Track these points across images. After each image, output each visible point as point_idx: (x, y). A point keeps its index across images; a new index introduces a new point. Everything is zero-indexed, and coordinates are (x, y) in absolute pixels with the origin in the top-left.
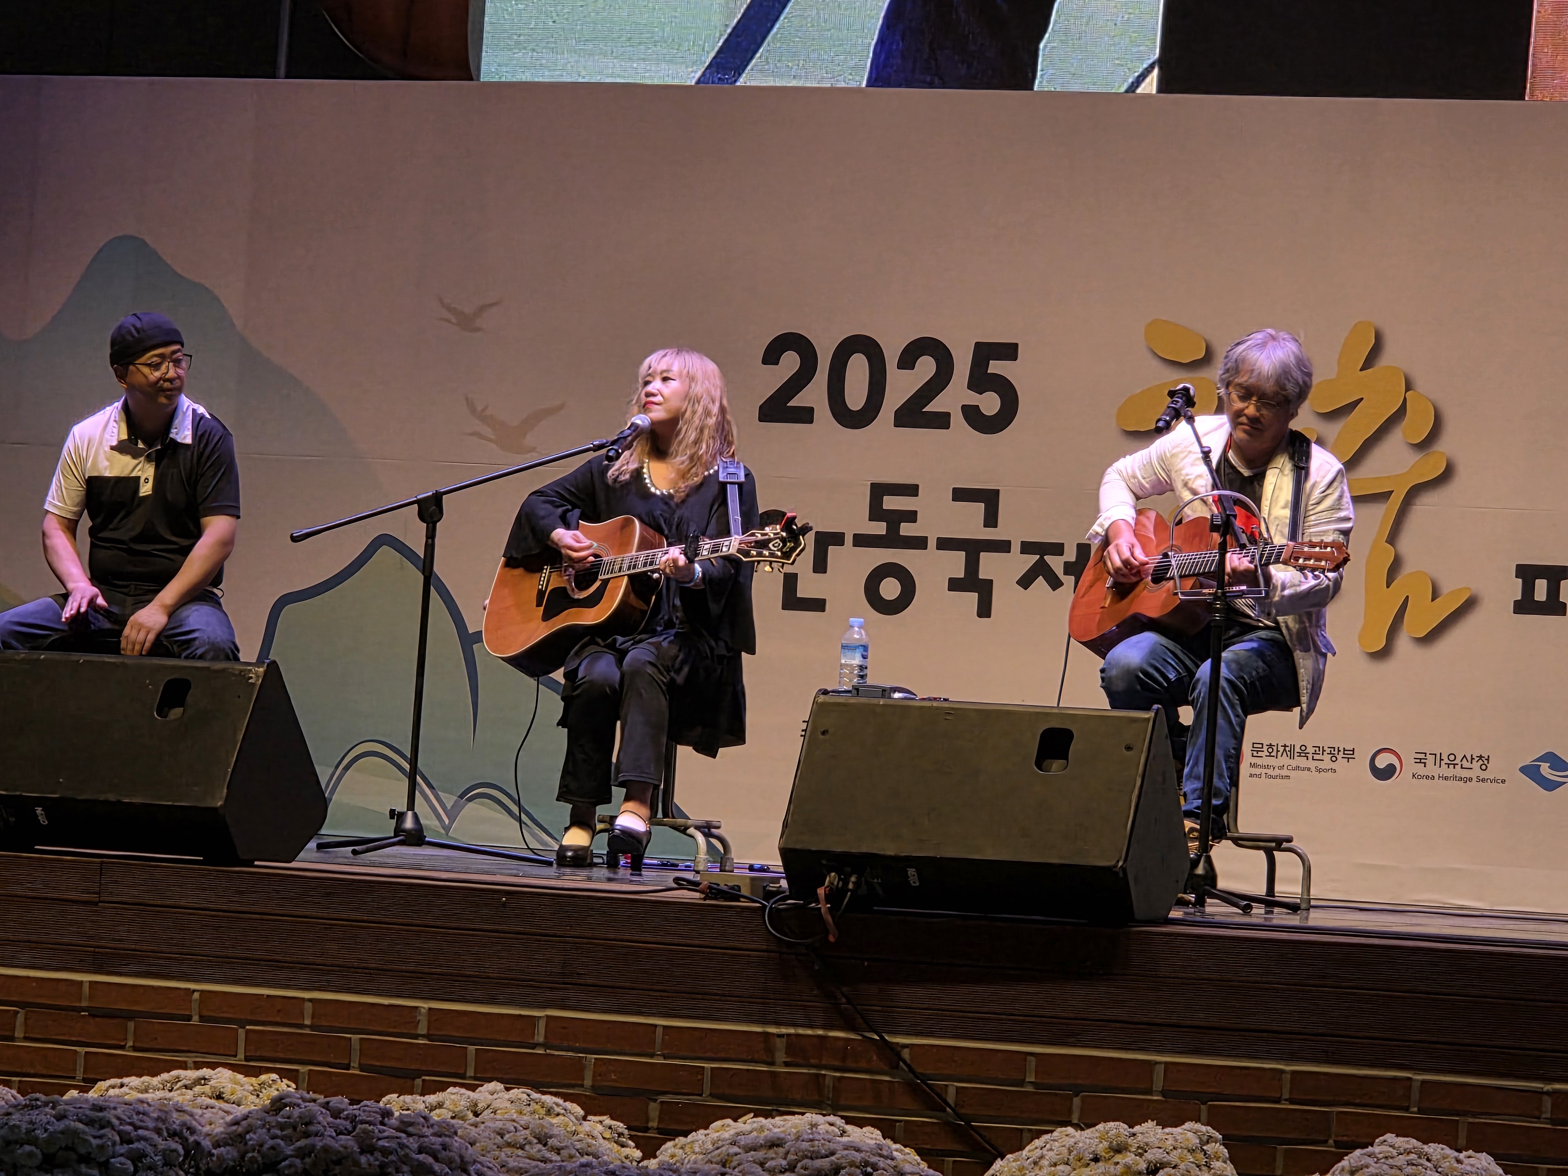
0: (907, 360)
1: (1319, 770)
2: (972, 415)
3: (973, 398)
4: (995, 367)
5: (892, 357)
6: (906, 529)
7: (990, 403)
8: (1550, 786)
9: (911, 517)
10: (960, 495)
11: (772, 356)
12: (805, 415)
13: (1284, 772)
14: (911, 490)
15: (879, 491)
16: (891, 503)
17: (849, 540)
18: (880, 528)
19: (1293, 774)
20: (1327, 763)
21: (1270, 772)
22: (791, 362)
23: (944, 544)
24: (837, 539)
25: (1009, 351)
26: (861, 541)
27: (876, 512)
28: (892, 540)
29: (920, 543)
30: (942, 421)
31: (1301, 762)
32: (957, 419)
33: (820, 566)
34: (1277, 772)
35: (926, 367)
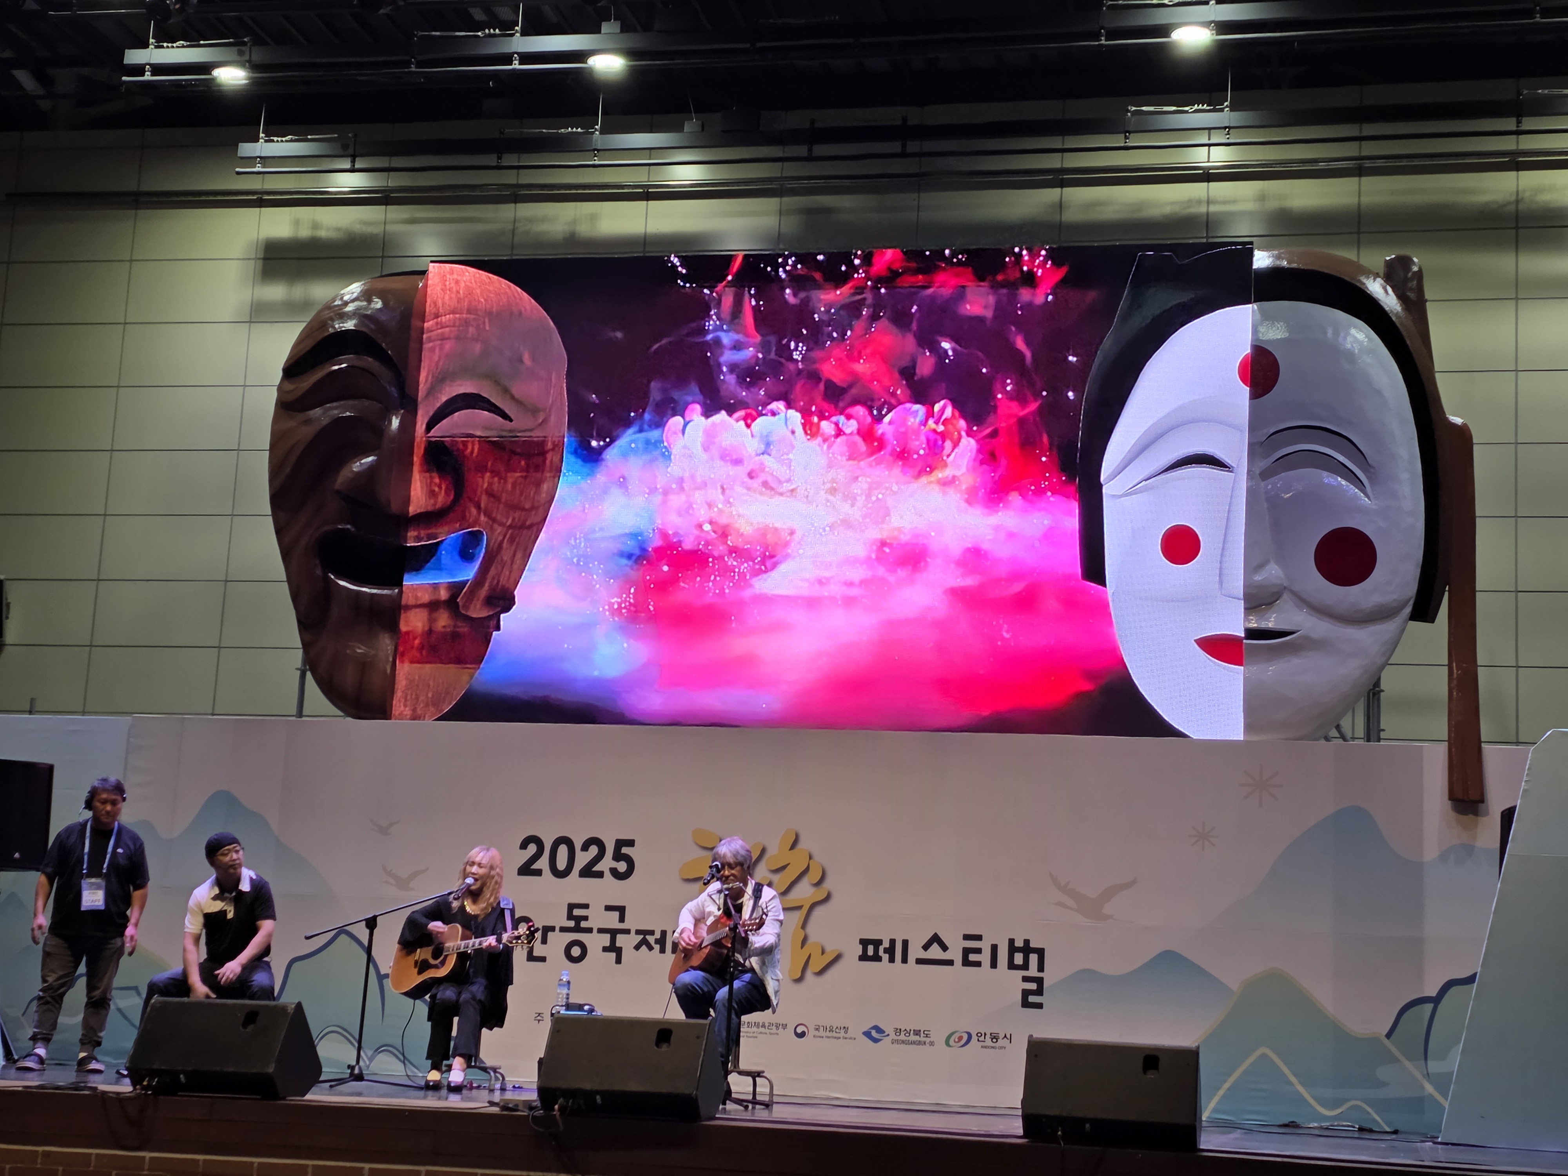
0: (585, 847)
1: (771, 1034)
2: (614, 872)
3: (614, 864)
4: (625, 850)
5: (578, 846)
6: (583, 924)
7: (622, 867)
8: (876, 1041)
9: (586, 918)
10: (608, 908)
11: (524, 846)
12: (539, 873)
13: (755, 1035)
14: (586, 906)
15: (571, 907)
16: (577, 912)
17: (557, 929)
18: (572, 924)
19: (758, 1035)
20: (774, 1030)
21: (748, 1035)
22: (532, 848)
23: (601, 931)
24: (553, 929)
25: (631, 843)
26: (563, 929)
27: (570, 917)
28: (577, 929)
29: (589, 930)
30: (600, 875)
31: (762, 1030)
32: (607, 874)
33: (544, 941)
34: (751, 1035)
35: (594, 850)
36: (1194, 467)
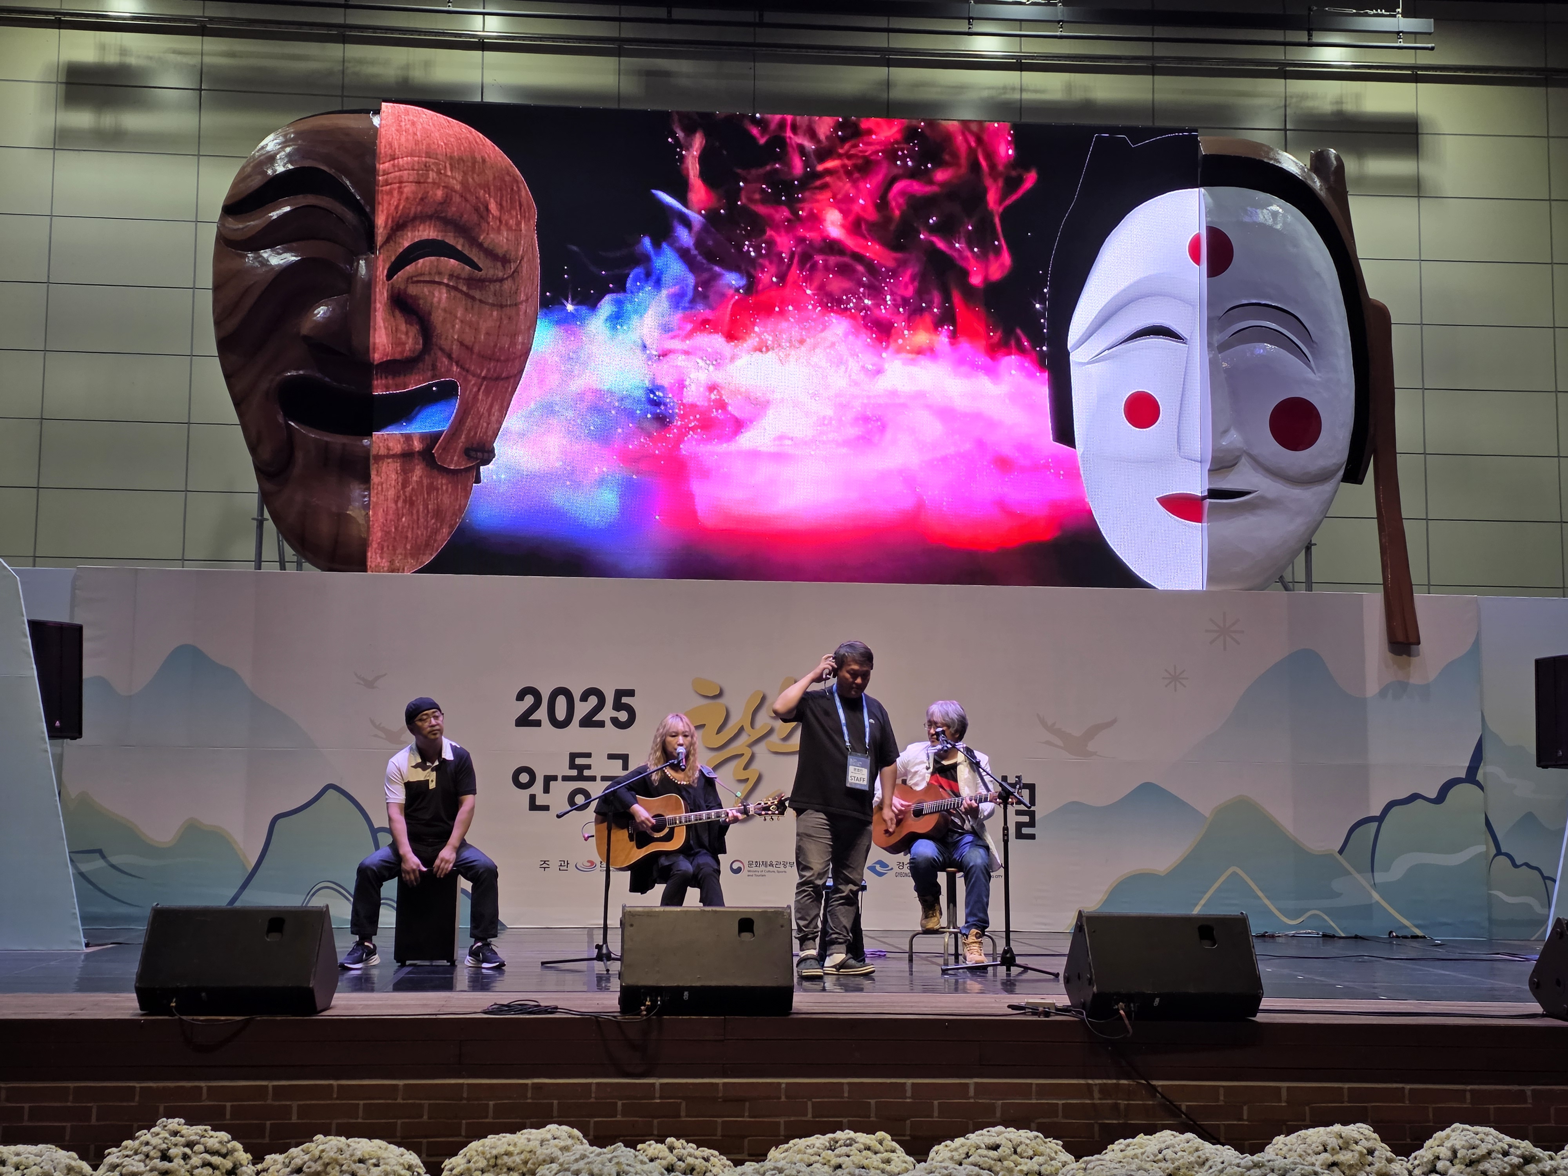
0: (584, 698)
2: (615, 722)
3: (615, 714)
4: (625, 700)
5: (577, 697)
6: (586, 773)
7: (623, 716)
8: (880, 874)
9: (589, 767)
10: (611, 757)
11: (520, 697)
12: (538, 723)
13: (763, 873)
14: (588, 755)
15: (573, 756)
16: (579, 761)
17: (560, 778)
18: (574, 773)
19: (766, 874)
21: (757, 873)
22: (529, 700)
23: (604, 779)
24: (555, 778)
25: (631, 693)
26: (566, 778)
27: (572, 766)
28: (580, 778)
29: (593, 779)
30: (601, 724)
31: (771, 868)
32: (608, 723)
33: (546, 790)
34: (760, 873)
35: (593, 701)
36: (1152, 338)
